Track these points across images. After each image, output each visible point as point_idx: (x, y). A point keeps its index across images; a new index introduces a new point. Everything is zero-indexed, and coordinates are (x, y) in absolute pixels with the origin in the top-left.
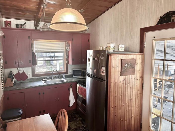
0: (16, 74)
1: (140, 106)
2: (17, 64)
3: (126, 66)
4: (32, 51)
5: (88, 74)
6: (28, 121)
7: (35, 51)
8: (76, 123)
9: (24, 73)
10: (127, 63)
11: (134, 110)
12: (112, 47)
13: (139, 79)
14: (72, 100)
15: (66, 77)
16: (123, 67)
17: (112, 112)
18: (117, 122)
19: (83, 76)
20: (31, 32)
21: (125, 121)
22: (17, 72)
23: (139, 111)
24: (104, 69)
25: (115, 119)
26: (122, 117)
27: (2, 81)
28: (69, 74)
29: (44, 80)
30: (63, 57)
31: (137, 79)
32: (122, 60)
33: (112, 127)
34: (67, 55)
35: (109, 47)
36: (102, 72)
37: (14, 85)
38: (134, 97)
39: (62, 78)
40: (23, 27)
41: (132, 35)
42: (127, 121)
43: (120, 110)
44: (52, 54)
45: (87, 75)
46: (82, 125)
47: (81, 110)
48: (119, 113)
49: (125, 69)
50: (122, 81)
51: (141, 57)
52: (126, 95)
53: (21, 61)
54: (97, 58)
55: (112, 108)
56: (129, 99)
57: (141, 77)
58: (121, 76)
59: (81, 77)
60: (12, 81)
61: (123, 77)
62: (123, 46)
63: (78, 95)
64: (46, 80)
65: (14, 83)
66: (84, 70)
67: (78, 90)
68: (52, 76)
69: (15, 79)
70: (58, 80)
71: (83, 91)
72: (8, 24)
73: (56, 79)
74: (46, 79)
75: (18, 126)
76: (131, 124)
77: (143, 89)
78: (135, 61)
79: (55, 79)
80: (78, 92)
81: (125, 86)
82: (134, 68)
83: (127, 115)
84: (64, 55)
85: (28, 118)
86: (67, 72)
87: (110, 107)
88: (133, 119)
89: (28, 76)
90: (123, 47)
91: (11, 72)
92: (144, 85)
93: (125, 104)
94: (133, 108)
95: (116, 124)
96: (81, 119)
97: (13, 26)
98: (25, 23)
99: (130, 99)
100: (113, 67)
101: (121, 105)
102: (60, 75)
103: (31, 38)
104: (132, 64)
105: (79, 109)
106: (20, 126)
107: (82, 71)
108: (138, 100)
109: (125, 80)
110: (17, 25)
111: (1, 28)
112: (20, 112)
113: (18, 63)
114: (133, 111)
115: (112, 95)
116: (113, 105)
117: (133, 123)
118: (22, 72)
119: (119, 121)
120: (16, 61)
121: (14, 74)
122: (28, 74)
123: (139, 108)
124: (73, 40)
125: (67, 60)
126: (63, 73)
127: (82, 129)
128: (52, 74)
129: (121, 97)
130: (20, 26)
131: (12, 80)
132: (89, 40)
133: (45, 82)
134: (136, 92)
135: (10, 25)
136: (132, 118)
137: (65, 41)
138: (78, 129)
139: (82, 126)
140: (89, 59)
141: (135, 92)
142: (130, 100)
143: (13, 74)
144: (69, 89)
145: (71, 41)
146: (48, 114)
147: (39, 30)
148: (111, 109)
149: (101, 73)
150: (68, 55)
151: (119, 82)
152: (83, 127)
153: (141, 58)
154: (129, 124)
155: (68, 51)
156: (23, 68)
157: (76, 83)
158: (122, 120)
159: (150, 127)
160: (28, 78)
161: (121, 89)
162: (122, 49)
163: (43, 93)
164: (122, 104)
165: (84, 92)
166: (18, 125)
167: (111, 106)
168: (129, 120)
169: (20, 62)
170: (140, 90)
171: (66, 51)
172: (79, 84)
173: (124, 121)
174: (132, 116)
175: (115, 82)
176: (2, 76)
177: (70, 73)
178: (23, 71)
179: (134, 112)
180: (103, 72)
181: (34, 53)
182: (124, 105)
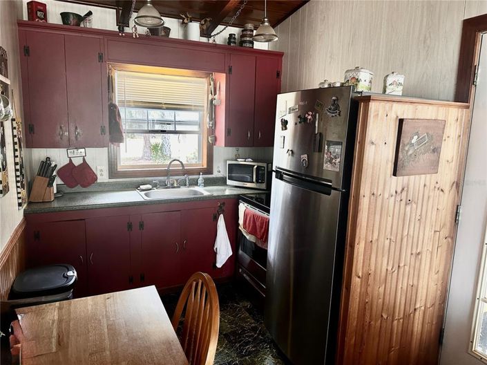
0: (62, 166)
1: (444, 275)
2: (63, 138)
3: (413, 141)
4: (110, 99)
5: (277, 172)
6: (90, 308)
7: (120, 102)
8: (234, 317)
9: (85, 165)
10: (417, 134)
11: (426, 287)
12: (363, 80)
13: (447, 189)
14: (223, 250)
15: (208, 183)
16: (404, 145)
17: (359, 290)
18: (370, 322)
19: (257, 181)
20: (106, 40)
21: (396, 322)
22: (67, 161)
23: (439, 292)
24: (338, 150)
25: (364, 314)
26: (385, 308)
27: (17, 182)
28: (216, 174)
29: (142, 187)
30: (200, 124)
31: (442, 190)
32: (401, 121)
33: (354, 340)
34: (211, 119)
35: (353, 81)
36: (330, 161)
37: (55, 198)
38: (426, 247)
39: (196, 184)
40: (82, 25)
41: (429, 47)
42: (401, 321)
43: (384, 286)
44: (169, 115)
45: (274, 174)
46: (251, 323)
47: (248, 278)
48: (379, 295)
49: (410, 152)
50: (396, 192)
51: (462, 116)
52: (405, 240)
53: (76, 128)
54: (314, 117)
55: (359, 277)
56: (412, 254)
57: (455, 184)
58: (395, 174)
59: (249, 185)
60: (50, 185)
61: (400, 178)
62: (401, 79)
63: (243, 235)
64: (151, 189)
65: (58, 192)
66: (260, 164)
67: (241, 221)
68: (166, 178)
69: (58, 181)
70: (183, 189)
71: (258, 224)
72: (39, 13)
73: (179, 187)
74: (149, 186)
75: (54, 321)
76: (412, 331)
77: (456, 221)
78: (444, 128)
79: (174, 187)
80: (241, 228)
81: (405, 209)
82: (436, 151)
83: (403, 302)
84: (202, 118)
85: (89, 298)
86: (209, 170)
87: (353, 274)
88: (418, 316)
89: (99, 176)
90: (400, 84)
91: (48, 159)
92: (461, 211)
93: (399, 266)
94: (421, 281)
95: (366, 328)
96: (248, 305)
97: (54, 18)
98: (90, 13)
99: (414, 252)
100: (373, 143)
101: (387, 270)
102: (191, 177)
103: (105, 57)
104: (431, 137)
105: (245, 275)
106: (60, 321)
107: (255, 167)
108: (438, 258)
109: (406, 189)
110: (65, 16)
111: (16, 21)
112: (67, 278)
113: (67, 134)
114: (420, 291)
115: (360, 237)
116: (363, 269)
117: (417, 327)
118: (82, 162)
119: (376, 321)
120: (61, 128)
121: (56, 166)
122: (99, 168)
123: (440, 283)
124: (230, 70)
125: (212, 131)
126: (198, 172)
127: (252, 336)
128: (167, 173)
129: (390, 243)
130: (75, 21)
131: (49, 182)
132: (278, 75)
133: (146, 195)
134: (435, 232)
135: (45, 15)
136: (417, 313)
137: (208, 75)
138: (239, 334)
139: (253, 325)
140: (285, 123)
141: (433, 233)
142: (414, 255)
143: (53, 165)
144: (216, 219)
145: (224, 75)
146: (154, 287)
147: (130, 35)
148: (356, 281)
149: (325, 165)
150: (213, 118)
151: (386, 196)
152: (254, 329)
153: (461, 120)
154: (406, 332)
155: (215, 106)
156: (83, 150)
157: (237, 200)
158: (385, 316)
159: (472, 342)
160: (98, 181)
161: (390, 219)
162: (397, 89)
163: (141, 225)
164: (390, 268)
165: (261, 228)
166: (56, 318)
167: (356, 271)
168: (408, 317)
169: (72, 129)
170: (448, 225)
171: (209, 106)
172: (246, 204)
173: (393, 321)
174: (418, 306)
175: (373, 194)
176: (18, 167)
177: (219, 172)
178: (84, 160)
179: (425, 294)
180: (334, 161)
181: (115, 106)
182: (396, 271)
